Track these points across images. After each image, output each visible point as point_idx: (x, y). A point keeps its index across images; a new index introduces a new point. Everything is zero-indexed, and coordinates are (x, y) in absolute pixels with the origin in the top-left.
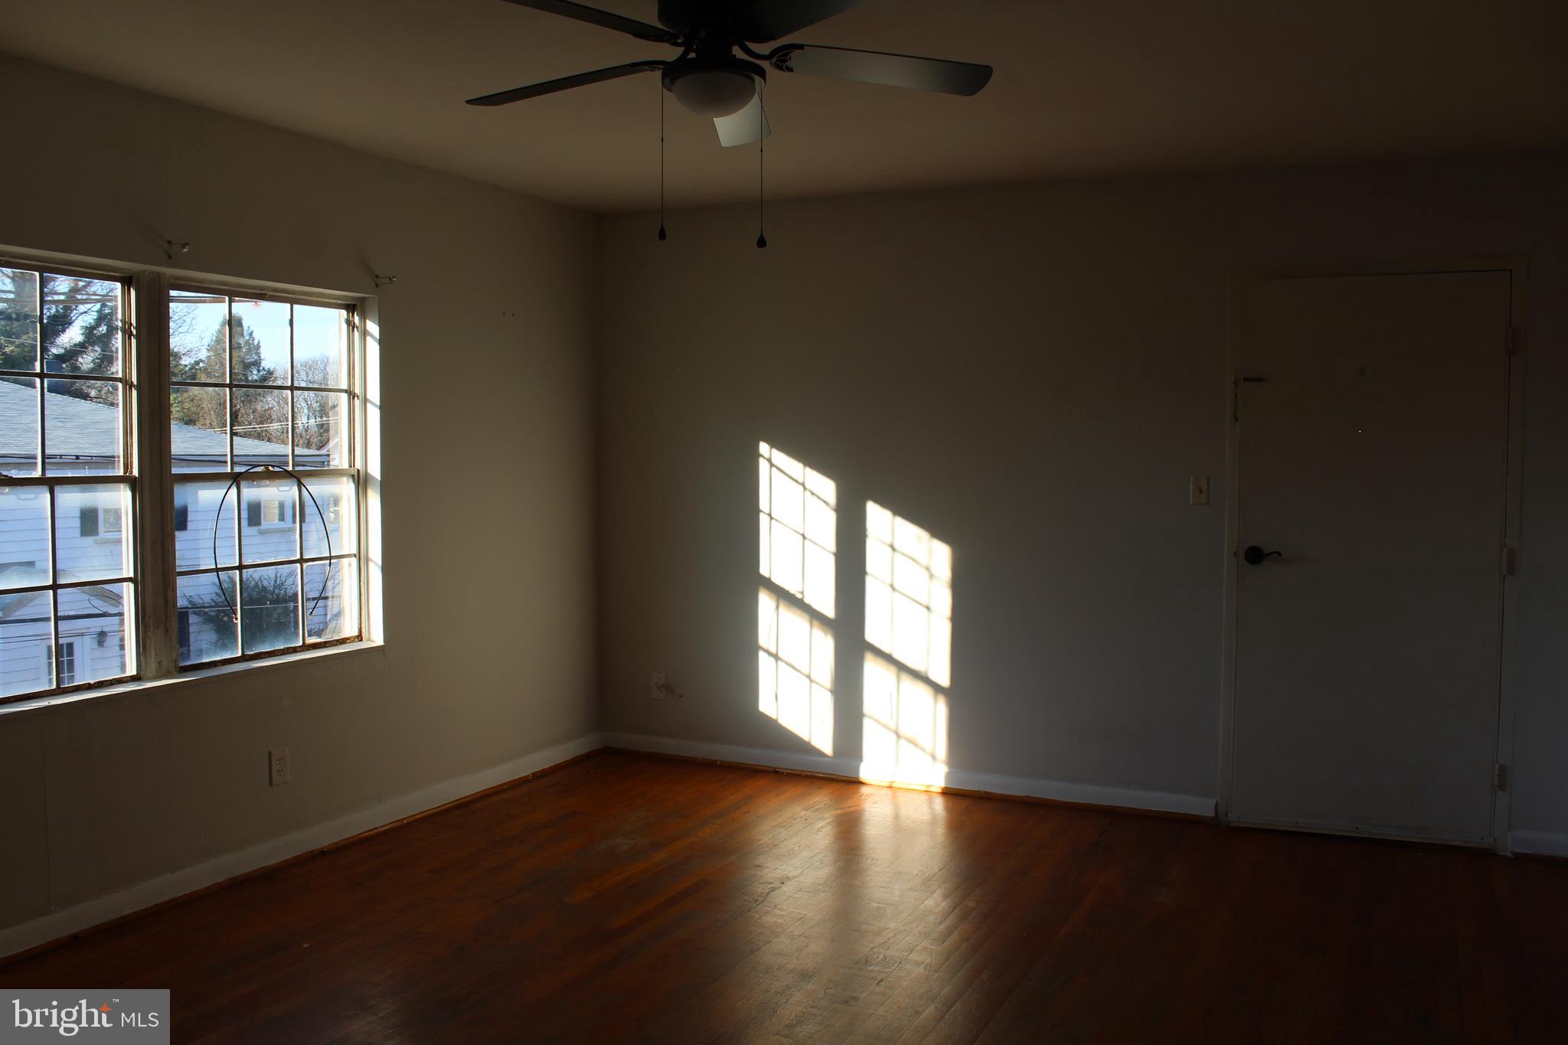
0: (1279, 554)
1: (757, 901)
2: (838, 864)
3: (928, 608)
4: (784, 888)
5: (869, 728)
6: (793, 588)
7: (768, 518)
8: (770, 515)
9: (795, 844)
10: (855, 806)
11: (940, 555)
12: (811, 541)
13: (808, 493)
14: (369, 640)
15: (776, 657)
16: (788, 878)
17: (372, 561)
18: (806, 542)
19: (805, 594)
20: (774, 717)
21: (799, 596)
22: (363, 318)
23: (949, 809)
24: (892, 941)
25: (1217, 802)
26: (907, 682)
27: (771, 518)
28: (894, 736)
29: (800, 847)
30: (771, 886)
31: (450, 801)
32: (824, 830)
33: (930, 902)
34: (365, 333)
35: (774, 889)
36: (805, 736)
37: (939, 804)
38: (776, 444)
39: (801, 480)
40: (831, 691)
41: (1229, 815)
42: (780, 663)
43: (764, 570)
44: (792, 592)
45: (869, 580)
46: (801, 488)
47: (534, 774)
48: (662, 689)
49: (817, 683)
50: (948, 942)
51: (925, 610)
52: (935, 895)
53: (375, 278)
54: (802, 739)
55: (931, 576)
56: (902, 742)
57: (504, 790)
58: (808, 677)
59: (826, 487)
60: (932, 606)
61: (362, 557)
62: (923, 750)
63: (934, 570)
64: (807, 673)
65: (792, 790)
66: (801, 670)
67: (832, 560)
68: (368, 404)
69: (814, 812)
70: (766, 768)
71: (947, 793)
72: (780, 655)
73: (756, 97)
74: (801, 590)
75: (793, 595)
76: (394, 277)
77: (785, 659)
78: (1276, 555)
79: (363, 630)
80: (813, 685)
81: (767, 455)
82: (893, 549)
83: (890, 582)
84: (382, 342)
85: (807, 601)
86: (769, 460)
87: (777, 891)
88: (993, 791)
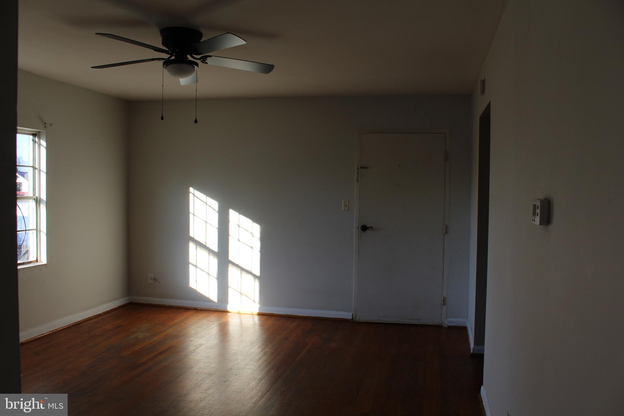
0: (372, 228)
1: (191, 352)
2: (220, 339)
3: (252, 248)
4: (201, 347)
5: (231, 292)
6: (202, 241)
7: (193, 215)
8: (194, 214)
9: (204, 333)
10: (226, 320)
11: (256, 229)
12: (209, 224)
13: (208, 206)
14: (41, 262)
15: (196, 266)
16: (202, 344)
17: (42, 231)
18: (207, 224)
19: (207, 243)
20: (195, 289)
21: (204, 244)
22: (39, 139)
23: (260, 320)
24: (240, 362)
25: (353, 314)
26: (244, 274)
27: (194, 215)
28: (240, 294)
29: (206, 334)
30: (197, 347)
31: (72, 323)
32: (215, 328)
33: (253, 350)
34: (40, 145)
35: (197, 348)
36: (207, 295)
37: (256, 318)
38: (196, 188)
39: (205, 202)
40: (217, 279)
41: (357, 318)
42: (197, 269)
43: (191, 234)
44: (202, 242)
45: (230, 238)
46: (205, 204)
47: (104, 313)
48: (153, 279)
49: (211, 276)
50: (260, 362)
51: (251, 248)
52: (255, 347)
53: (45, 124)
54: (206, 297)
55: (253, 236)
56: (243, 296)
57: (93, 319)
58: (208, 273)
59: (214, 204)
60: (253, 247)
61: (38, 230)
62: (251, 299)
63: (254, 234)
64: (207, 272)
65: (202, 315)
66: (206, 271)
67: (217, 230)
68: (41, 172)
69: (211, 322)
70: (192, 308)
71: (259, 314)
72: (198, 266)
73: (195, 73)
74: (205, 242)
75: (202, 244)
76: (52, 124)
77: (199, 267)
78: (371, 228)
79: (38, 258)
80: (210, 276)
81: (192, 192)
82: (239, 226)
83: (238, 238)
84: (47, 148)
85: (207, 246)
86: (193, 194)
87: (198, 349)
88: (275, 313)
